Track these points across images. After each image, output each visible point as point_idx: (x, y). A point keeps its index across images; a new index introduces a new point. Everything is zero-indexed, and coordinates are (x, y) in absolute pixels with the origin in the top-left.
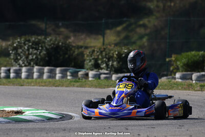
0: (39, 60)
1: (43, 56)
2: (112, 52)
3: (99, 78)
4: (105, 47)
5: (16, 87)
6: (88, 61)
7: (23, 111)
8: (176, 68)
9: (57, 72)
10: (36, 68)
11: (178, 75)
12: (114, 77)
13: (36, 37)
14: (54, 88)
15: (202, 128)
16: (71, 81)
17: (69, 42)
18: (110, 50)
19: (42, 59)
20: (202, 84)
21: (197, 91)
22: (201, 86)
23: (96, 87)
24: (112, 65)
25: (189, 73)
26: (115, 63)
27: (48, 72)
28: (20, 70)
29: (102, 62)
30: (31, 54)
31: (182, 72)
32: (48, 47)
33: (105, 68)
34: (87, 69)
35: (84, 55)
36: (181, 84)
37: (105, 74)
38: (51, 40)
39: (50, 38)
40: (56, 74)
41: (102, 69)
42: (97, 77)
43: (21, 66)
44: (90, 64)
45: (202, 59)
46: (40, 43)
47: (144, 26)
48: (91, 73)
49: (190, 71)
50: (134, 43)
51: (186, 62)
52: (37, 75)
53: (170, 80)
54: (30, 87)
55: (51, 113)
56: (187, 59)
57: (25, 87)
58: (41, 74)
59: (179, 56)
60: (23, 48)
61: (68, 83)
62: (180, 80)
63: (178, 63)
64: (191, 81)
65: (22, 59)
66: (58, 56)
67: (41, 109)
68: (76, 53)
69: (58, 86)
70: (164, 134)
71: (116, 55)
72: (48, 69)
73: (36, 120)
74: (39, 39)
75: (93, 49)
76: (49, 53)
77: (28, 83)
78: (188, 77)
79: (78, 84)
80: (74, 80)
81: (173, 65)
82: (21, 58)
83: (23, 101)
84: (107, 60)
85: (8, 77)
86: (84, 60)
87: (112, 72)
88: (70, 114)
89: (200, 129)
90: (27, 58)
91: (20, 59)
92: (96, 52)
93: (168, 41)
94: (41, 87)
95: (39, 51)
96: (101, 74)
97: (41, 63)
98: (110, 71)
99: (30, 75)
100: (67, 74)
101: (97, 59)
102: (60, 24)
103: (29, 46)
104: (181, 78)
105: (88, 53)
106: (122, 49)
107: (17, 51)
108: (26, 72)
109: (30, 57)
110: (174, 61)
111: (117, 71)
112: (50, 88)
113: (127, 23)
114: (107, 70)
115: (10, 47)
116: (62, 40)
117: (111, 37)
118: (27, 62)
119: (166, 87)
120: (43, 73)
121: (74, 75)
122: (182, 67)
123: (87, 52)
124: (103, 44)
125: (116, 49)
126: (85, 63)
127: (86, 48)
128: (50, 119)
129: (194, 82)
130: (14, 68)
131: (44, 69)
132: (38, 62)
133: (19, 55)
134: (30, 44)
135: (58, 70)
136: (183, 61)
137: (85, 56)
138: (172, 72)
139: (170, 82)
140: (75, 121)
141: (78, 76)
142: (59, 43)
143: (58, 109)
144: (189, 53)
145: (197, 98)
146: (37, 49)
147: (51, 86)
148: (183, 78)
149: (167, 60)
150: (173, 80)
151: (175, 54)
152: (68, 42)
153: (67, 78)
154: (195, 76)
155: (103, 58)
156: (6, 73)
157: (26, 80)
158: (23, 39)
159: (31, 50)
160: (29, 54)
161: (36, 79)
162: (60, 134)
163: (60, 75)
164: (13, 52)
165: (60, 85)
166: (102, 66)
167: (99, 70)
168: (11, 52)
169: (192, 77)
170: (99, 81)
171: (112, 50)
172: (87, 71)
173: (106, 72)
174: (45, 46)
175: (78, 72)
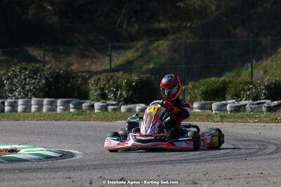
0: (38, 90)
1: (42, 86)
2: (120, 80)
3: (106, 110)
4: (112, 74)
5: (11, 122)
6: (93, 91)
7: (18, 149)
8: (193, 97)
9: (58, 104)
10: (34, 100)
11: (196, 105)
12: (123, 109)
13: (34, 64)
14: (54, 122)
16: (74, 114)
17: (72, 70)
18: (118, 78)
19: (41, 90)
20: (222, 114)
21: (217, 122)
22: (221, 116)
23: (102, 120)
24: (121, 95)
25: (208, 102)
26: (124, 93)
28: (16, 102)
29: (109, 92)
30: (28, 84)
31: (201, 101)
32: (47, 76)
33: (113, 98)
34: (93, 101)
35: (88, 84)
36: (198, 115)
37: (112, 105)
38: (50, 68)
40: (57, 106)
41: (109, 99)
42: (104, 108)
43: (18, 98)
44: (96, 94)
45: (222, 86)
46: (38, 72)
49: (209, 100)
51: (204, 90)
52: (35, 108)
54: (26, 122)
55: (50, 151)
56: (205, 87)
57: (21, 122)
58: (40, 106)
59: (197, 83)
60: (18, 78)
61: (70, 116)
62: (198, 110)
63: (196, 91)
64: (210, 112)
65: (18, 90)
66: (60, 85)
67: (39, 147)
68: (79, 82)
69: (59, 120)
70: (177, 172)
71: (126, 83)
72: (48, 101)
73: (33, 159)
74: (37, 67)
75: (99, 76)
76: (48, 84)
77: (24, 117)
78: (207, 107)
79: (81, 117)
80: (77, 113)
83: (18, 138)
84: (115, 89)
85: (2, 110)
86: (89, 91)
87: (121, 103)
88: (72, 151)
90: (24, 88)
91: (15, 90)
92: (102, 80)
93: (184, 66)
94: (40, 122)
95: (37, 80)
96: (108, 105)
97: (40, 94)
99: (27, 108)
100: (69, 106)
102: (62, 49)
104: (199, 108)
105: (93, 82)
106: (132, 76)
107: (12, 81)
108: (23, 105)
109: (27, 87)
110: (191, 89)
111: (127, 102)
114: (115, 100)
115: (4, 77)
116: (64, 68)
118: (24, 93)
120: (42, 105)
121: (78, 106)
122: (200, 95)
123: (92, 80)
125: (123, 77)
126: (90, 93)
128: (48, 158)
129: (214, 112)
130: (9, 100)
131: (43, 101)
132: (36, 93)
133: (14, 84)
134: (27, 73)
135: (59, 101)
136: (201, 89)
137: (90, 85)
140: (77, 160)
141: (81, 108)
142: (60, 70)
143: (58, 146)
144: (208, 80)
146: (33, 78)
147: (50, 120)
148: (202, 108)
149: (183, 88)
151: (191, 80)
152: (69, 70)
153: (69, 110)
154: (215, 105)
155: (109, 88)
157: (23, 114)
158: (18, 67)
159: (28, 79)
160: (25, 84)
161: (34, 112)
163: (61, 107)
164: (8, 82)
165: (61, 118)
166: (109, 97)
167: (106, 100)
168: (5, 82)
169: (211, 107)
170: (106, 113)
171: (120, 77)
172: (92, 103)
173: (114, 103)
174: (44, 75)
175: (82, 103)
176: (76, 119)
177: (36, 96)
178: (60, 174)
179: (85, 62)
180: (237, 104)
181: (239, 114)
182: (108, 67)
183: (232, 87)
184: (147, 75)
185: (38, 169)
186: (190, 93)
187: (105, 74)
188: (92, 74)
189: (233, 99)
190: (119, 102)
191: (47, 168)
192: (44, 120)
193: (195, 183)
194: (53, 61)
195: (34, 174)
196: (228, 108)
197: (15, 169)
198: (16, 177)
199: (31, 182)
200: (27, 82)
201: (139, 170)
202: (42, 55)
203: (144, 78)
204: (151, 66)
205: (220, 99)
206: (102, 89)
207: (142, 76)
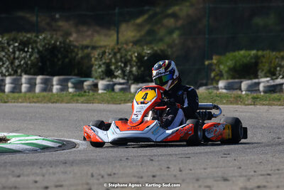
0: (29, 66)
1: (35, 60)
2: (130, 53)
3: (113, 90)
4: (119, 47)
6: (97, 67)
7: (8, 138)
9: (55, 83)
10: (24, 78)
11: (221, 84)
12: (133, 88)
13: (24, 34)
14: (50, 105)
15: (256, 157)
16: (73, 96)
17: (70, 41)
18: (127, 51)
19: (33, 65)
20: (255, 95)
21: (248, 105)
22: (254, 98)
23: (108, 102)
24: (131, 72)
25: (236, 80)
26: (134, 69)
27: (42, 83)
28: (3, 81)
29: (116, 68)
30: (18, 58)
31: (227, 79)
32: (41, 49)
33: (121, 76)
34: (96, 78)
35: (91, 58)
36: (225, 96)
37: (120, 84)
38: (44, 38)
39: (43, 36)
40: (53, 85)
41: (116, 77)
42: (110, 88)
43: (5, 76)
44: (100, 70)
45: (253, 61)
46: (29, 43)
47: (174, 15)
48: (101, 84)
49: (238, 78)
50: (161, 40)
51: (232, 66)
52: (25, 87)
53: (210, 91)
54: (16, 104)
55: (46, 140)
56: (234, 62)
57: (11, 104)
58: (32, 85)
59: (223, 58)
60: (6, 51)
61: (69, 97)
62: (224, 91)
63: (222, 67)
64: (239, 92)
65: (5, 66)
66: (56, 60)
67: (33, 135)
68: (80, 55)
69: (56, 103)
70: (203, 166)
71: (136, 57)
72: (42, 79)
73: (26, 150)
74: (28, 38)
75: (103, 49)
76: (42, 57)
77: (14, 98)
78: (236, 86)
79: (84, 98)
80: (78, 93)
81: (214, 70)
82: (4, 64)
83: (7, 124)
84: (123, 65)
86: (92, 66)
87: (130, 82)
88: (73, 140)
89: (252, 157)
90: (12, 63)
91: (2, 66)
92: (107, 54)
93: (207, 36)
94: (32, 104)
95: (29, 54)
96: (115, 84)
97: (32, 71)
98: (128, 80)
99: (16, 88)
100: (68, 86)
101: (109, 63)
102: (57, 16)
104: (226, 88)
105: (96, 56)
106: (144, 49)
108: (11, 83)
109: (17, 63)
110: (216, 64)
111: (138, 80)
112: (45, 105)
113: (151, 13)
114: (124, 79)
116: (61, 39)
117: (128, 32)
118: (12, 70)
119: (205, 101)
120: (35, 84)
121: (78, 86)
122: (227, 72)
123: (96, 54)
124: (118, 43)
125: (135, 50)
126: (93, 69)
127: (94, 48)
128: (45, 148)
129: (244, 93)
131: (36, 79)
132: (28, 69)
134: (17, 44)
135: (55, 79)
136: (228, 64)
137: (93, 59)
138: (213, 79)
139: (210, 93)
140: (80, 151)
141: (83, 87)
142: (56, 42)
143: (56, 134)
144: (236, 53)
145: (248, 114)
146: (24, 51)
147: (46, 103)
148: (228, 87)
149: (206, 63)
150: (215, 91)
152: (68, 41)
153: (68, 90)
154: (245, 84)
155: (117, 62)
157: (11, 95)
159: (17, 53)
160: (14, 58)
161: (25, 93)
162: (58, 169)
163: (58, 87)
165: (58, 100)
166: (116, 74)
167: (112, 78)
169: (240, 86)
170: (113, 94)
171: (130, 51)
172: (96, 81)
173: (122, 81)
174: (37, 47)
175: (83, 82)
176: (77, 101)
177: (26, 73)
178: (60, 169)
180: (272, 83)
181: (276, 95)
183: (265, 62)
184: (162, 48)
189: (267, 77)
192: (38, 102)
193: (226, 180)
196: (261, 87)
198: (7, 172)
199: (26, 178)
200: (17, 56)
203: (158, 51)
205: (252, 76)
207: (156, 48)
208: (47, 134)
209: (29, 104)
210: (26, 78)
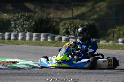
1: (33, 26)
2: (78, 24)
3: (69, 41)
4: (73, 21)
5: (14, 45)
6: (62, 30)
7: (18, 62)
8: (119, 36)
11: (120, 40)
13: (28, 13)
14: (39, 47)
16: (50, 43)
18: (76, 23)
19: (32, 28)
27: (36, 36)
28: (18, 35)
29: (71, 30)
30: (25, 24)
31: (123, 38)
32: (36, 20)
33: (73, 34)
34: (61, 35)
36: (121, 46)
37: (72, 38)
38: (38, 16)
39: (37, 14)
40: (40, 38)
41: (71, 35)
42: (67, 40)
43: (18, 32)
44: (63, 31)
46: (31, 17)
48: (64, 38)
52: (28, 38)
53: (114, 43)
54: (23, 46)
58: (31, 37)
59: (121, 28)
60: (20, 20)
62: (121, 43)
63: (121, 32)
65: (19, 27)
66: (43, 26)
67: (29, 61)
69: (42, 46)
72: (36, 34)
73: (26, 68)
74: (30, 15)
75: (65, 22)
76: (36, 24)
77: (22, 43)
80: (52, 42)
83: (18, 55)
84: (74, 29)
85: (9, 39)
86: (59, 29)
87: (77, 37)
90: (22, 26)
91: (18, 27)
92: (67, 24)
93: (114, 17)
94: (31, 46)
95: (30, 22)
97: (32, 30)
99: (24, 38)
100: (48, 38)
101: (68, 28)
103: (24, 19)
106: (84, 22)
107: (16, 22)
108: (22, 36)
110: (118, 31)
112: (37, 47)
115: (11, 19)
116: (46, 16)
118: (22, 29)
119: (112, 48)
120: (33, 37)
121: (53, 38)
122: (123, 35)
123: (61, 24)
125: (80, 22)
126: (60, 30)
128: (35, 67)
130: (14, 33)
131: (33, 34)
132: (29, 29)
133: (17, 24)
134: (25, 18)
135: (42, 35)
137: (60, 26)
139: (114, 44)
142: (43, 17)
146: (28, 21)
147: (36, 46)
148: (123, 42)
149: (113, 30)
150: (116, 43)
151: (118, 26)
152: (49, 17)
153: (47, 40)
156: (8, 36)
157: (21, 41)
158: (20, 14)
159: (25, 22)
160: (24, 24)
163: (43, 38)
164: (14, 23)
165: (43, 45)
166: (71, 33)
167: (69, 35)
168: (12, 22)
171: (78, 23)
172: (61, 36)
173: (73, 37)
174: (34, 19)
175: (55, 36)
176: (51, 46)
177: (29, 31)
178: (40, 78)
179: (58, 13)
182: (71, 16)
184: (93, 22)
185: (28, 74)
186: (117, 33)
187: (69, 21)
188: (61, 20)
190: (76, 36)
191: (33, 74)
192: (33, 45)
194: (40, 11)
195: (26, 77)
197: (15, 74)
198: (16, 78)
200: (25, 23)
201: (86, 77)
202: (34, 8)
203: (91, 24)
204: (96, 16)
206: (67, 29)
207: (90, 22)
208: (36, 60)
209: (29, 46)
210: (28, 34)
